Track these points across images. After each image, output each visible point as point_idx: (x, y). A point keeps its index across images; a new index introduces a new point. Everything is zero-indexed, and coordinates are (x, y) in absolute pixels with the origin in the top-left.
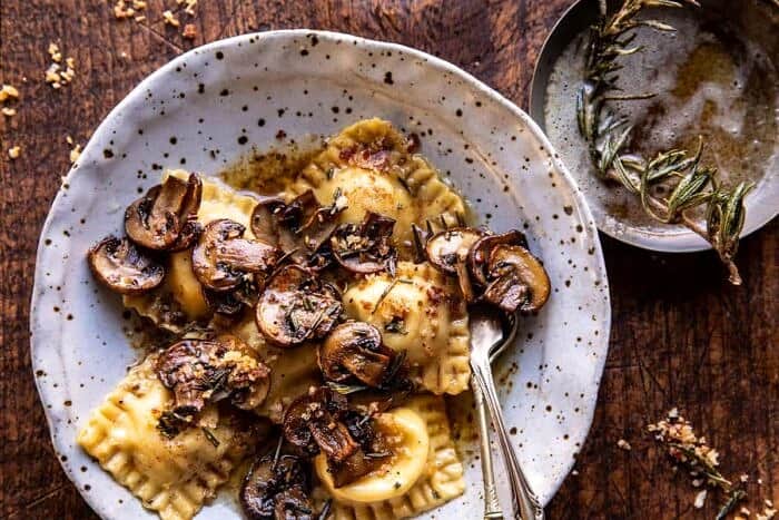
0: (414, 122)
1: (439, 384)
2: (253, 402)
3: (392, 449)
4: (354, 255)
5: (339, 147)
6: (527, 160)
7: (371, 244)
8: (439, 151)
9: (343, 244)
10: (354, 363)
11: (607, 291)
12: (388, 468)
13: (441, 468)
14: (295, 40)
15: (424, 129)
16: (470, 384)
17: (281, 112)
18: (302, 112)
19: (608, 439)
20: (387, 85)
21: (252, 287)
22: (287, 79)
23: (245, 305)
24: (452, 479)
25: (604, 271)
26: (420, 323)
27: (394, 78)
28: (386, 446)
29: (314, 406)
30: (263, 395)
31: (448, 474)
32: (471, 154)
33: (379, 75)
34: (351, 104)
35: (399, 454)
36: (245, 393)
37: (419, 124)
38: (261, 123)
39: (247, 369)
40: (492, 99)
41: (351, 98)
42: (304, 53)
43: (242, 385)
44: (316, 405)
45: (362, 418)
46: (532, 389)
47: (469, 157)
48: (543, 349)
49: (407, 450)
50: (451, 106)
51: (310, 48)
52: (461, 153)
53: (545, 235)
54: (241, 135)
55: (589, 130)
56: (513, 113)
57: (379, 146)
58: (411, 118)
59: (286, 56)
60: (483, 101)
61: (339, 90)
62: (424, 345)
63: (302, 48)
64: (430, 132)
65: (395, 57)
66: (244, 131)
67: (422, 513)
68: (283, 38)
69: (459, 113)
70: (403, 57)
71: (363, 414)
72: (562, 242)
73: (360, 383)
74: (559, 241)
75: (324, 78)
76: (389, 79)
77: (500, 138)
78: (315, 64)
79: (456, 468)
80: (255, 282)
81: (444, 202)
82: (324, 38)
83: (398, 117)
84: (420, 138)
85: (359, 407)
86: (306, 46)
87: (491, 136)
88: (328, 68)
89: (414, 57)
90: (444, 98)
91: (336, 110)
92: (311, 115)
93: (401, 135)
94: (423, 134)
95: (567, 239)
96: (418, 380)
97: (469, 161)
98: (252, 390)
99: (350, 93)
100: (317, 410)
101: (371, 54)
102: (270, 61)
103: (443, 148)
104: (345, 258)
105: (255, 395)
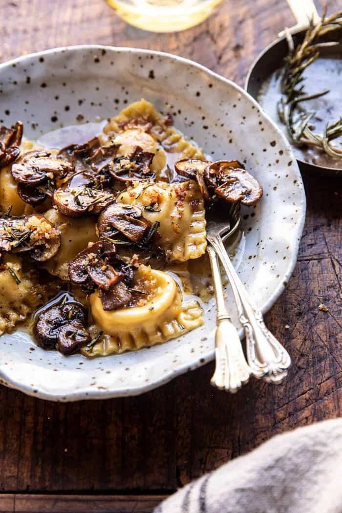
0: (169, 106)
1: (184, 254)
2: (48, 255)
3: (149, 290)
4: (125, 172)
5: (118, 122)
6: (244, 118)
7: (137, 166)
8: (185, 124)
9: (118, 166)
10: (122, 226)
11: (302, 186)
12: (145, 301)
13: (185, 311)
14: (91, 51)
15: (175, 110)
16: (206, 251)
17: (81, 102)
18: (95, 102)
19: (311, 305)
20: (151, 81)
21: (52, 183)
22: (85, 79)
23: (47, 195)
24: (194, 318)
25: (299, 174)
26: (170, 209)
27: (155, 74)
28: (144, 287)
29: (91, 255)
30: (54, 250)
31: (191, 315)
32: (206, 122)
33: (145, 73)
34: (127, 97)
35: (153, 294)
36: (42, 248)
37: (172, 107)
38: (67, 109)
39: (44, 230)
40: (219, 80)
41: (127, 93)
42: (97, 61)
43: (40, 243)
44: (93, 254)
45: (126, 265)
46: (253, 258)
47: (206, 125)
48: (260, 234)
49: (159, 290)
50: (193, 90)
51: (101, 58)
52: (199, 124)
53: (258, 164)
54: (53, 115)
55: (287, 118)
56: (233, 88)
57: (144, 119)
58: (167, 104)
59: (85, 63)
60: (213, 83)
61: (119, 88)
62: (173, 223)
63: (95, 57)
64: (180, 112)
65: (156, 59)
66: (55, 113)
67: (171, 340)
68: (84, 50)
69: (198, 94)
70: (161, 59)
71: (127, 262)
72: (270, 165)
73: (125, 238)
74: (267, 165)
75: (109, 79)
76: (152, 75)
77: (226, 107)
78: (103, 69)
79: (196, 312)
80: (54, 180)
81: (189, 153)
82: (110, 51)
83: (158, 103)
84: (173, 116)
85: (125, 257)
86: (98, 55)
87: (220, 107)
88: (112, 71)
89: (168, 58)
90: (188, 85)
91: (117, 101)
92: (100, 105)
93: (160, 115)
94: (175, 114)
95: (273, 161)
96: (168, 251)
97: (206, 128)
98: (47, 246)
99: (126, 89)
100: (94, 258)
101: (140, 58)
102: (74, 65)
103: (188, 122)
104: (118, 174)
105: (49, 250)
